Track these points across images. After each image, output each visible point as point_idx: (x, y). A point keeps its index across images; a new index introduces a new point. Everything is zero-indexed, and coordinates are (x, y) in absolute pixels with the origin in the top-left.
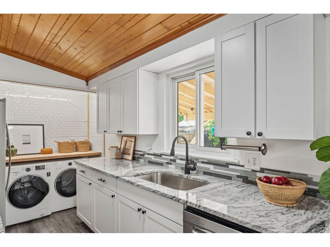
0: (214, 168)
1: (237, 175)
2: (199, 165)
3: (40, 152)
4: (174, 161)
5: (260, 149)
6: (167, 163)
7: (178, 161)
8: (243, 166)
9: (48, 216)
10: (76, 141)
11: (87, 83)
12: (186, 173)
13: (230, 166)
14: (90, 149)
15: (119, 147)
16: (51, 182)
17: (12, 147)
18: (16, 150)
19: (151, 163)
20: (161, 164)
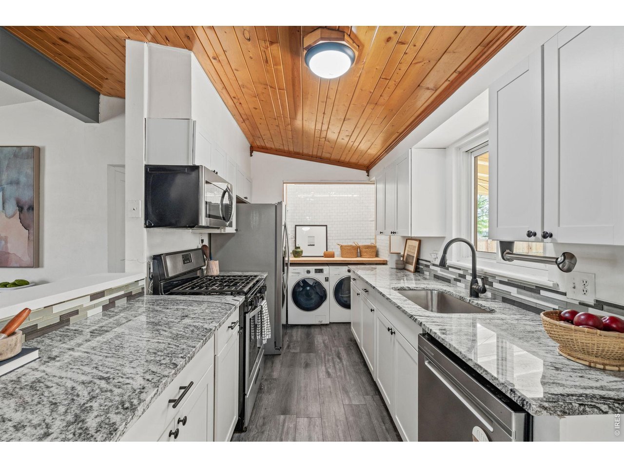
0: (518, 293)
3: (323, 255)
6: (456, 280)
7: (468, 277)
8: (565, 294)
9: (326, 325)
10: (360, 244)
11: (368, 173)
12: (471, 295)
13: (543, 293)
14: (377, 255)
15: (402, 253)
16: (330, 288)
17: (299, 248)
18: (302, 252)
19: (437, 277)
20: (447, 280)
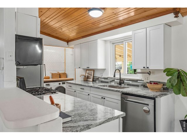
0: (132, 82)
1: (141, 85)
2: (125, 81)
4: (114, 80)
5: (148, 73)
6: (110, 82)
7: (115, 80)
8: (143, 81)
11: (68, 44)
13: (138, 81)
15: (85, 75)
19: (102, 82)
